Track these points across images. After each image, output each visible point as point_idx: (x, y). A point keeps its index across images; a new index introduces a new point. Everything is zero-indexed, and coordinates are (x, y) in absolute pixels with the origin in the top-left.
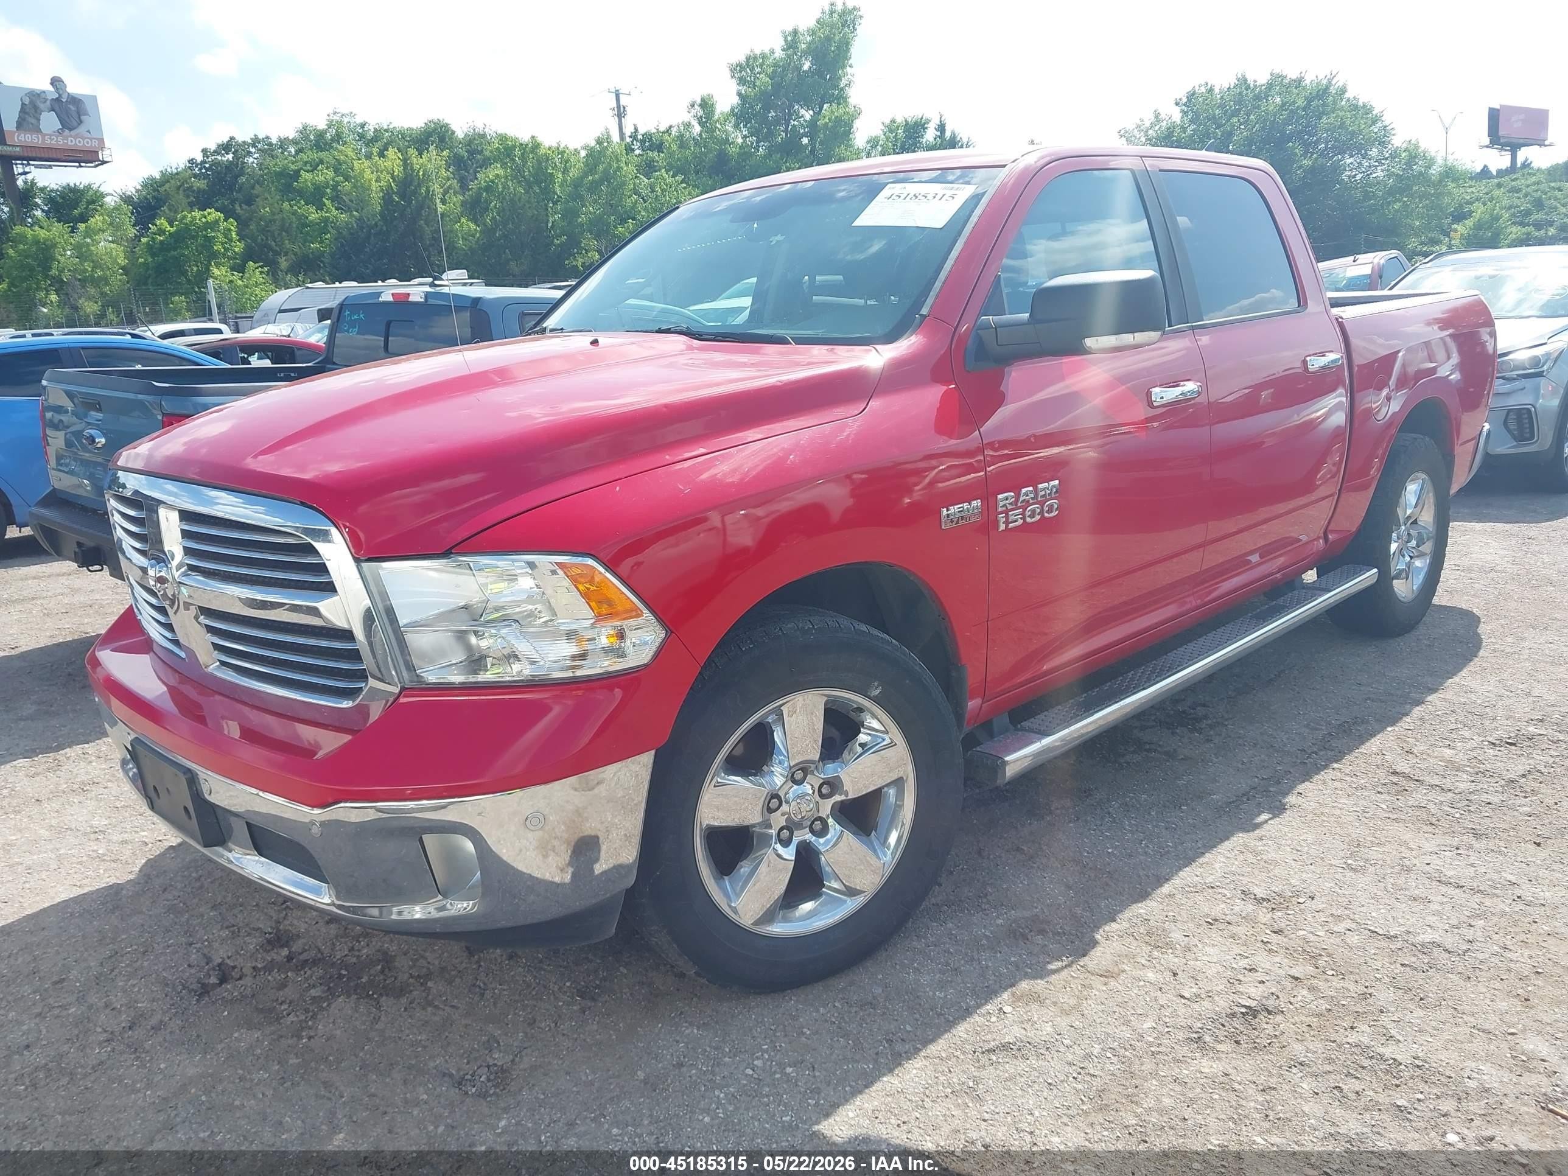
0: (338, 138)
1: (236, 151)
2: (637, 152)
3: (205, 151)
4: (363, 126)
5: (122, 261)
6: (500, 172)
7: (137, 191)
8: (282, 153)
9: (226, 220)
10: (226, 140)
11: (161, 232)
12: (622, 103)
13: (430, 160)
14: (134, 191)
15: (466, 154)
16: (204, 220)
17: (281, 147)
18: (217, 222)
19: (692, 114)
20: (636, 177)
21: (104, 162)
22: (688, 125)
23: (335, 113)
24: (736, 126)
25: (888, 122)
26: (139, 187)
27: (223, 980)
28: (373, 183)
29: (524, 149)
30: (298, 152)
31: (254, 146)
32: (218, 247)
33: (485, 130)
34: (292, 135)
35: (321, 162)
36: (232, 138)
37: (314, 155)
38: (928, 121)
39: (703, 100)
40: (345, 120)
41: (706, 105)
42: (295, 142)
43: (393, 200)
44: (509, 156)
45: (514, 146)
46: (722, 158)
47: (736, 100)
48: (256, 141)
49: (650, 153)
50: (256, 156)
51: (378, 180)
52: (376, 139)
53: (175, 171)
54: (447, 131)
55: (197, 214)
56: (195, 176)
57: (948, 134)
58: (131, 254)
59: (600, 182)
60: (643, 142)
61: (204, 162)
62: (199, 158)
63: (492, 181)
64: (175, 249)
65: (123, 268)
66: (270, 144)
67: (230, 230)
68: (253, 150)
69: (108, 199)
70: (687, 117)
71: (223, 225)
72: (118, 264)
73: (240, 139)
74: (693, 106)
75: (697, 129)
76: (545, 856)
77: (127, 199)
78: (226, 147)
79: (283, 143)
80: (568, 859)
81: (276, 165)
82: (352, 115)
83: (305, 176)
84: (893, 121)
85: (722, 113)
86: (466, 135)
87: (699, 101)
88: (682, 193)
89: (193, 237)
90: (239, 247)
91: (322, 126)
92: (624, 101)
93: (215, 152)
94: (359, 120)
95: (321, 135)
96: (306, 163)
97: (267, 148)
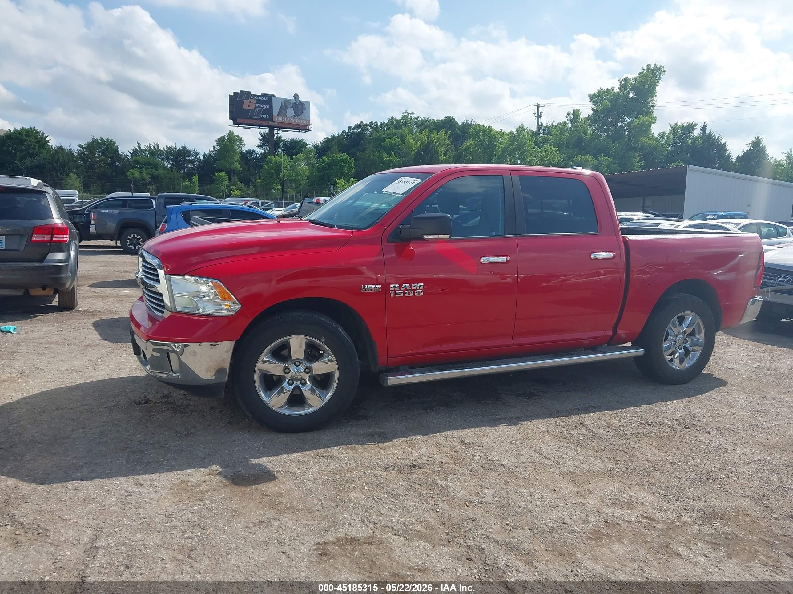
0: (405, 124)
1: (363, 128)
2: (541, 135)
3: (350, 127)
4: (417, 118)
5: (307, 174)
6: (472, 142)
7: (321, 143)
8: (381, 129)
9: (350, 159)
10: (359, 123)
11: (324, 162)
12: (540, 111)
13: (441, 136)
14: (319, 143)
15: (461, 133)
16: (341, 158)
17: (381, 127)
18: (346, 159)
19: (568, 118)
20: (534, 148)
21: (309, 130)
22: (565, 123)
23: (406, 112)
24: (590, 125)
25: (673, 125)
26: (322, 142)
27: (146, 403)
28: (414, 145)
29: (485, 132)
30: (388, 129)
31: (370, 126)
32: (345, 170)
33: (472, 122)
34: (386, 121)
35: (395, 134)
36: (362, 122)
37: (394, 131)
38: (696, 125)
39: (574, 111)
40: (410, 115)
41: (576, 113)
42: (387, 125)
43: (421, 154)
44: (477, 135)
45: (480, 131)
46: (580, 140)
47: (591, 112)
48: (371, 123)
49: (546, 136)
50: (370, 130)
51: (416, 144)
52: (421, 125)
53: (337, 135)
54: (454, 122)
55: (339, 155)
56: (344, 138)
57: (708, 132)
58: (311, 171)
59: (515, 150)
60: (544, 130)
61: (348, 132)
62: (347, 130)
63: (468, 147)
64: (328, 170)
65: (307, 177)
66: (377, 125)
67: (351, 163)
68: (370, 128)
69: (308, 146)
70: (565, 120)
71: (349, 160)
72: (306, 175)
73: (365, 123)
74: (568, 114)
75: (570, 125)
76: (207, 373)
77: (316, 147)
78: (358, 126)
79: (383, 124)
80: (214, 373)
81: (377, 135)
82: (413, 113)
83: (388, 140)
84: (676, 125)
85: (584, 118)
86: (462, 124)
87: (572, 112)
88: (556, 156)
89: (336, 165)
90: (353, 171)
91: (399, 118)
92: (541, 110)
93: (354, 128)
94: (415, 116)
95: (398, 122)
96: (389, 135)
97: (375, 126)
